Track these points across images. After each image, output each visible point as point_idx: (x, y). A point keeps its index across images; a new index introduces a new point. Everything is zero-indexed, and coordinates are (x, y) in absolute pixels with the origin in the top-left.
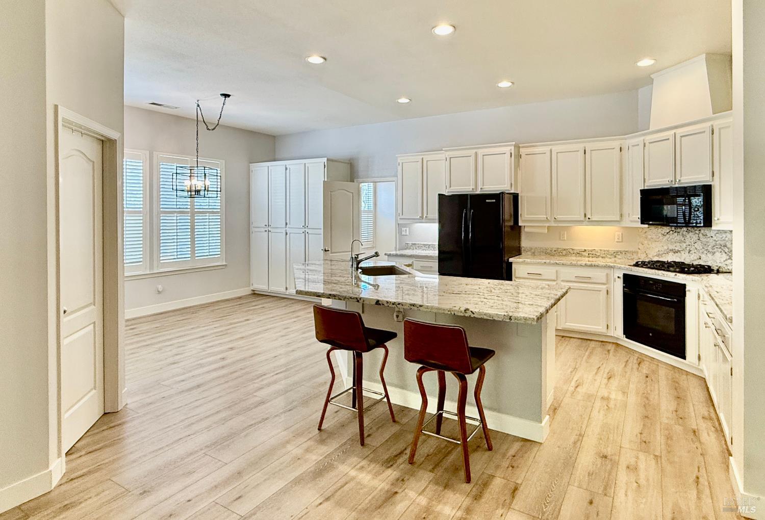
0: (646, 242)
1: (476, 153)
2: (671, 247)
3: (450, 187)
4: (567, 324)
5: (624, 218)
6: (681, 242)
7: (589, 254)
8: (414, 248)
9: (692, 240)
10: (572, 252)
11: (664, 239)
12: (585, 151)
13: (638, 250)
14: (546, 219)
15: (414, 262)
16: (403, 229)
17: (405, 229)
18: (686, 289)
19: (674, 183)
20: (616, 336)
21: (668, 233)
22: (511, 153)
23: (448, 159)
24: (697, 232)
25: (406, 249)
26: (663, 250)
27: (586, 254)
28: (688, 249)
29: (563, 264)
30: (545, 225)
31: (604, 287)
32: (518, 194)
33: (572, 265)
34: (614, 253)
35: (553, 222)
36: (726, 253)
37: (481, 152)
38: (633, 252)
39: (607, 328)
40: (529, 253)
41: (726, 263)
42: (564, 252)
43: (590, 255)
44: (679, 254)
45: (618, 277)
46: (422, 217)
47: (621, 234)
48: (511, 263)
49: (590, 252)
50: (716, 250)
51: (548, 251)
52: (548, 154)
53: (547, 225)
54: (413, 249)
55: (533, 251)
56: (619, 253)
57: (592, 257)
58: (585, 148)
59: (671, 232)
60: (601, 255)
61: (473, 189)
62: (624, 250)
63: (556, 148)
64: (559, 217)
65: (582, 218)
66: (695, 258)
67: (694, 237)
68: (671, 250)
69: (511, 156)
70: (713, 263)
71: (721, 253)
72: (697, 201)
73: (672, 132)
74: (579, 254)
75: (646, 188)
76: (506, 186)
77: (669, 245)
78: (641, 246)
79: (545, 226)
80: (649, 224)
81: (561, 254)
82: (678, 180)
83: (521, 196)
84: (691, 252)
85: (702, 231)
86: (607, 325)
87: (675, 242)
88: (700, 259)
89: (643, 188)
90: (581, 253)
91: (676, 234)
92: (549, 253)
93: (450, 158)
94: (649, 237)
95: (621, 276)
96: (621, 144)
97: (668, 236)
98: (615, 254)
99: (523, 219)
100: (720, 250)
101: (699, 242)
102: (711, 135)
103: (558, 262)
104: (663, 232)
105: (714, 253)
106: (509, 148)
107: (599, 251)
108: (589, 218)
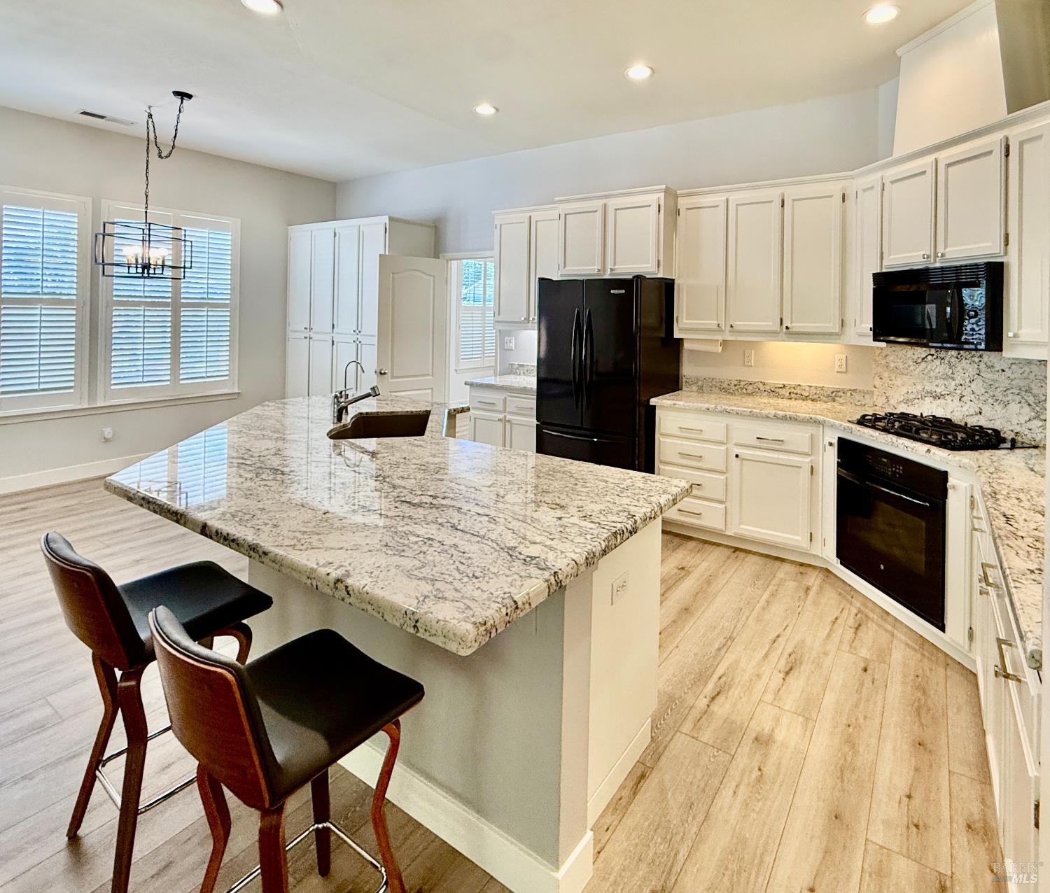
0: (886, 374)
1: (605, 205)
2: (929, 387)
3: (565, 267)
4: (741, 526)
5: (847, 329)
6: (946, 377)
7: (790, 393)
8: (522, 372)
9: (967, 374)
10: (762, 388)
11: (918, 370)
12: (783, 201)
13: (874, 389)
14: (716, 327)
15: (508, 398)
16: (506, 338)
17: (510, 338)
18: (949, 484)
19: (932, 261)
20: (825, 558)
21: (923, 359)
22: (659, 205)
23: (562, 217)
24: (977, 360)
25: (510, 374)
26: (915, 391)
27: (785, 392)
28: (959, 392)
29: (737, 413)
30: (715, 338)
31: (808, 460)
32: (673, 280)
33: (752, 416)
34: (832, 393)
35: (727, 333)
36: (1029, 405)
37: (613, 203)
38: (865, 393)
39: (811, 540)
40: (695, 388)
41: (1029, 425)
42: (750, 388)
43: (793, 395)
44: (942, 401)
45: (831, 444)
46: (527, 319)
47: (844, 357)
48: (654, 407)
49: (792, 390)
50: (1010, 397)
51: (725, 385)
52: (722, 208)
53: (720, 338)
54: (520, 374)
55: (700, 383)
56: (841, 394)
57: (796, 399)
58: (783, 195)
59: (930, 357)
60: (810, 397)
61: (599, 270)
62: (848, 387)
63: (735, 197)
64: (738, 324)
65: (777, 327)
66: (972, 411)
67: (970, 369)
68: (928, 393)
69: (659, 211)
70: (1005, 425)
71: (1020, 405)
72: (975, 297)
73: (930, 159)
74: (774, 392)
75: (884, 270)
76: (650, 265)
77: (925, 382)
78: (878, 382)
79: (718, 340)
80: (888, 342)
81: (744, 391)
82: (939, 255)
83: (679, 285)
84: (963, 399)
85: (985, 358)
86: (811, 533)
87: (936, 378)
88: (980, 413)
89: (879, 271)
90: (777, 390)
91: (937, 362)
92: (726, 389)
93: (566, 215)
94: (892, 365)
95: (835, 441)
96: (844, 188)
97: (923, 364)
98: (833, 396)
99: (681, 326)
100: (1018, 398)
101: (979, 381)
102: (1003, 157)
103: (729, 409)
104: (915, 357)
105: (1006, 404)
106: (656, 196)
107: (808, 389)
108: (787, 328)
